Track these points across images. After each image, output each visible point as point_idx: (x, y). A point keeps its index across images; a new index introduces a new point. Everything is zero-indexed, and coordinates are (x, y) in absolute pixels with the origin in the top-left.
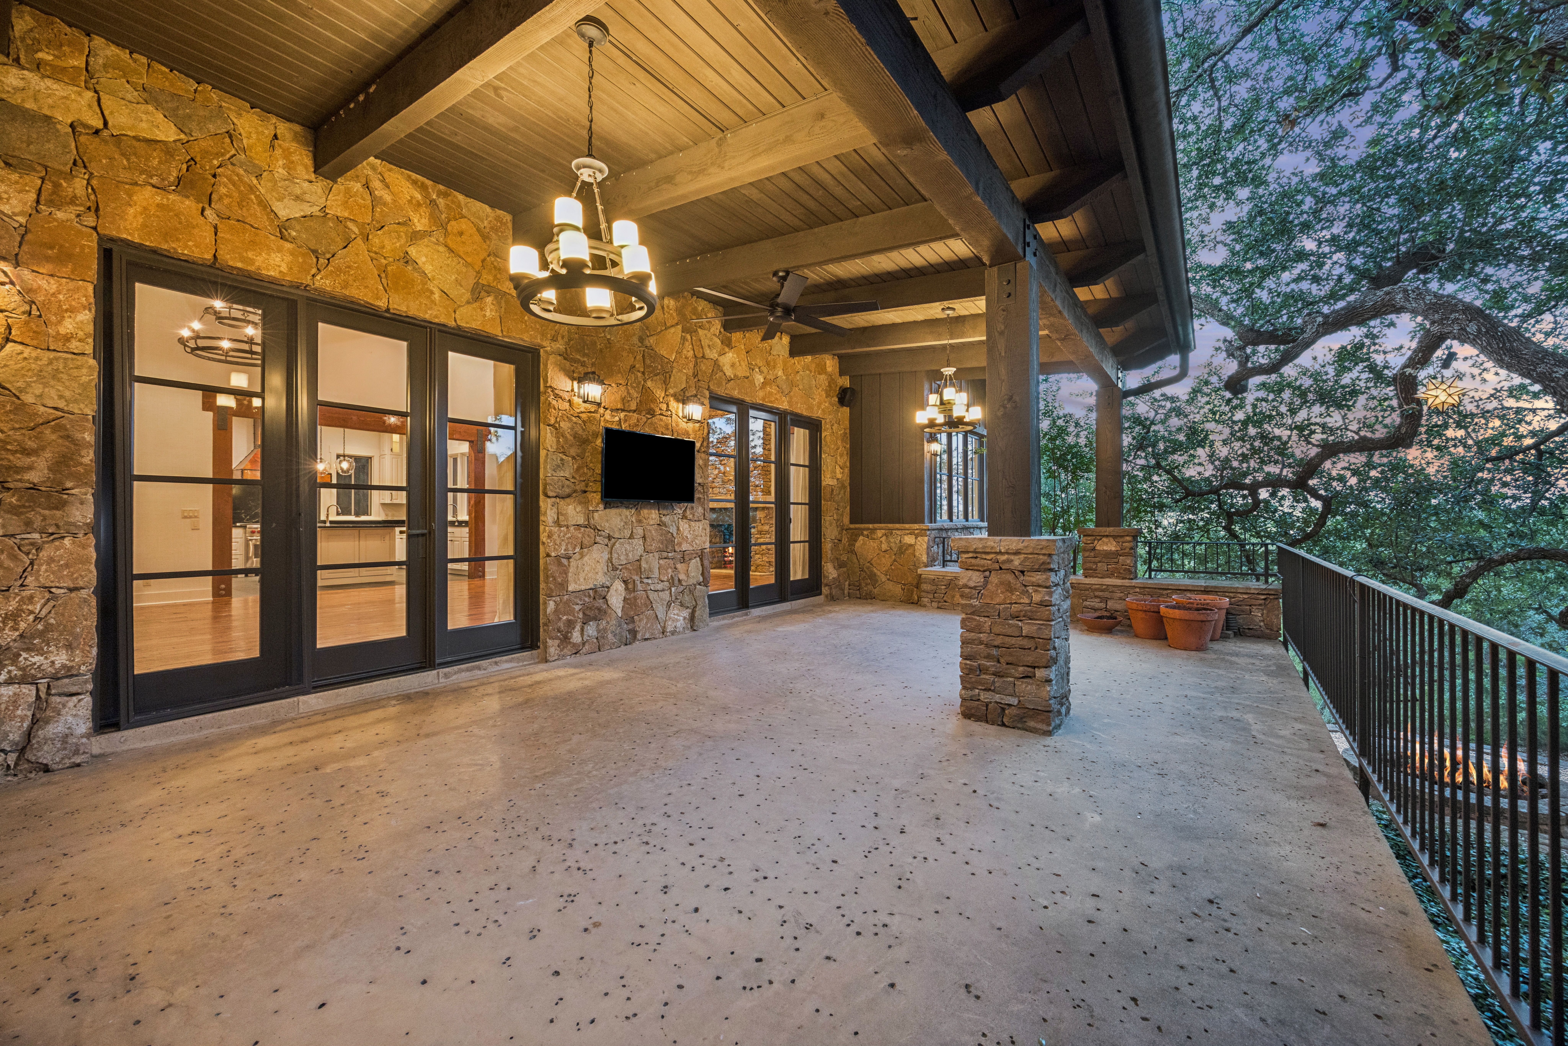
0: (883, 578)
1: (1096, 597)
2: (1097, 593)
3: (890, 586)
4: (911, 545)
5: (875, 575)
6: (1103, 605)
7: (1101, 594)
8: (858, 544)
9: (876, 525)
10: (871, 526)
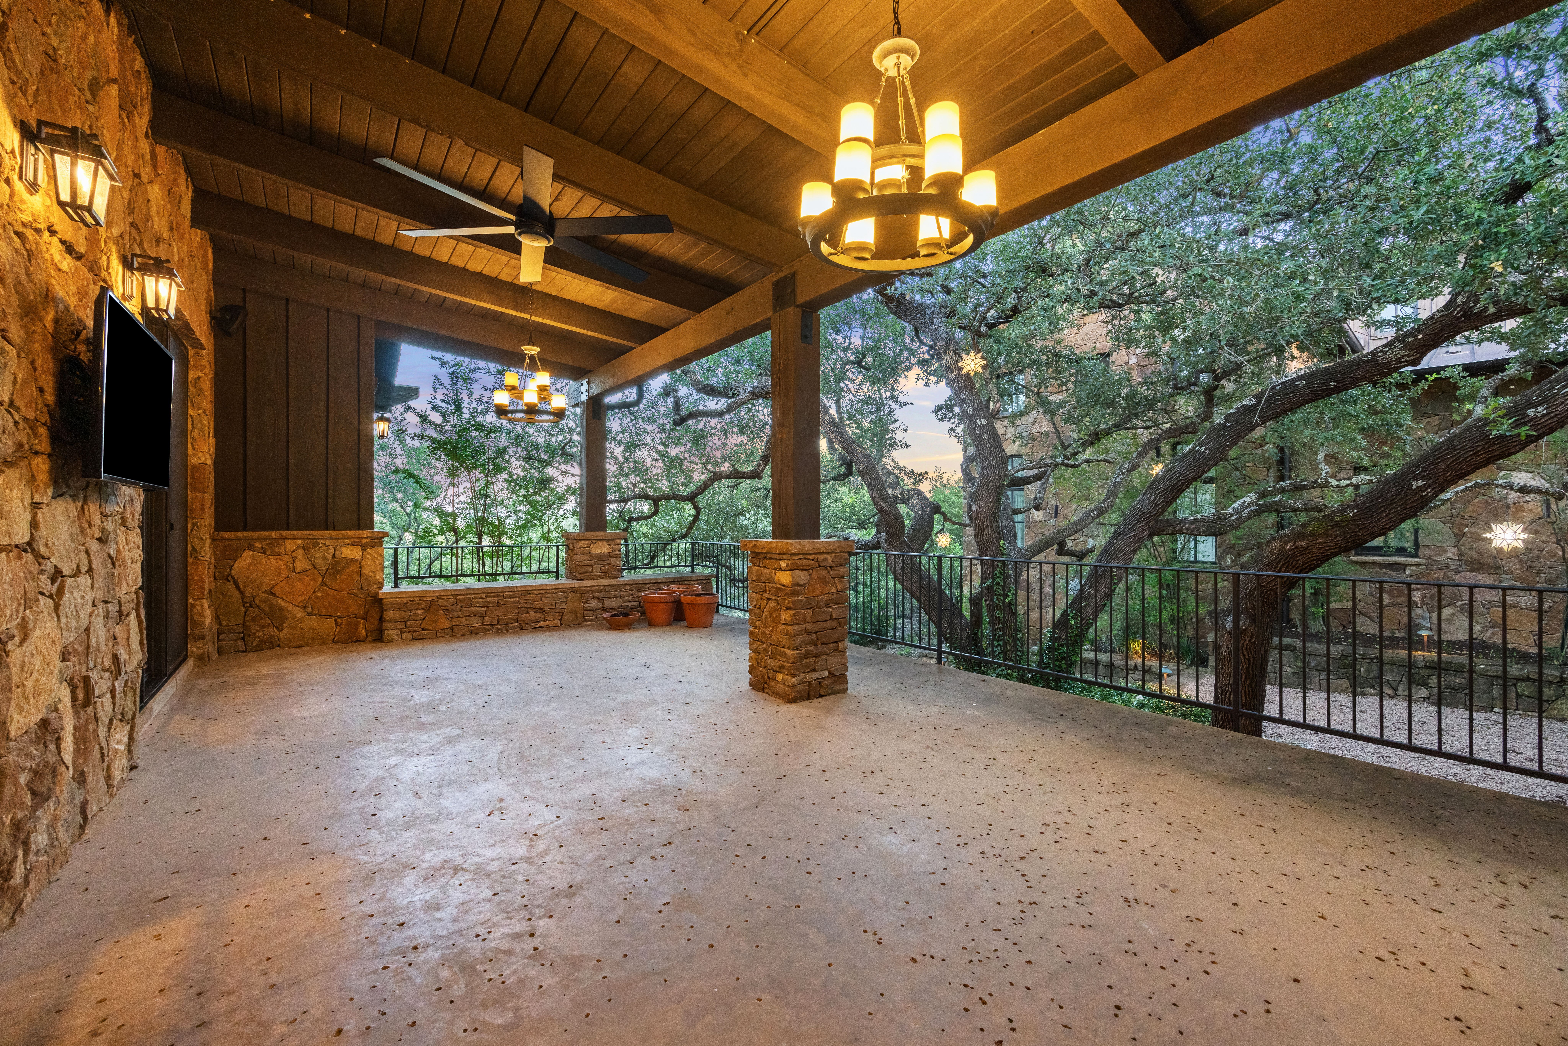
0: (299, 613)
1: (595, 598)
2: (596, 595)
3: (314, 623)
4: (354, 560)
5: (281, 609)
6: (600, 605)
7: (599, 594)
8: (239, 565)
9: (284, 533)
10: (274, 534)
